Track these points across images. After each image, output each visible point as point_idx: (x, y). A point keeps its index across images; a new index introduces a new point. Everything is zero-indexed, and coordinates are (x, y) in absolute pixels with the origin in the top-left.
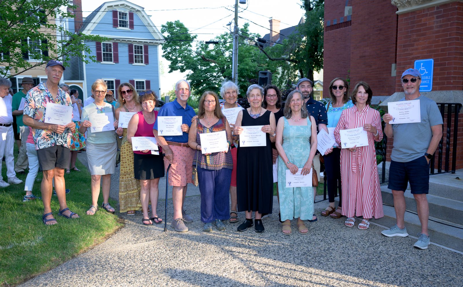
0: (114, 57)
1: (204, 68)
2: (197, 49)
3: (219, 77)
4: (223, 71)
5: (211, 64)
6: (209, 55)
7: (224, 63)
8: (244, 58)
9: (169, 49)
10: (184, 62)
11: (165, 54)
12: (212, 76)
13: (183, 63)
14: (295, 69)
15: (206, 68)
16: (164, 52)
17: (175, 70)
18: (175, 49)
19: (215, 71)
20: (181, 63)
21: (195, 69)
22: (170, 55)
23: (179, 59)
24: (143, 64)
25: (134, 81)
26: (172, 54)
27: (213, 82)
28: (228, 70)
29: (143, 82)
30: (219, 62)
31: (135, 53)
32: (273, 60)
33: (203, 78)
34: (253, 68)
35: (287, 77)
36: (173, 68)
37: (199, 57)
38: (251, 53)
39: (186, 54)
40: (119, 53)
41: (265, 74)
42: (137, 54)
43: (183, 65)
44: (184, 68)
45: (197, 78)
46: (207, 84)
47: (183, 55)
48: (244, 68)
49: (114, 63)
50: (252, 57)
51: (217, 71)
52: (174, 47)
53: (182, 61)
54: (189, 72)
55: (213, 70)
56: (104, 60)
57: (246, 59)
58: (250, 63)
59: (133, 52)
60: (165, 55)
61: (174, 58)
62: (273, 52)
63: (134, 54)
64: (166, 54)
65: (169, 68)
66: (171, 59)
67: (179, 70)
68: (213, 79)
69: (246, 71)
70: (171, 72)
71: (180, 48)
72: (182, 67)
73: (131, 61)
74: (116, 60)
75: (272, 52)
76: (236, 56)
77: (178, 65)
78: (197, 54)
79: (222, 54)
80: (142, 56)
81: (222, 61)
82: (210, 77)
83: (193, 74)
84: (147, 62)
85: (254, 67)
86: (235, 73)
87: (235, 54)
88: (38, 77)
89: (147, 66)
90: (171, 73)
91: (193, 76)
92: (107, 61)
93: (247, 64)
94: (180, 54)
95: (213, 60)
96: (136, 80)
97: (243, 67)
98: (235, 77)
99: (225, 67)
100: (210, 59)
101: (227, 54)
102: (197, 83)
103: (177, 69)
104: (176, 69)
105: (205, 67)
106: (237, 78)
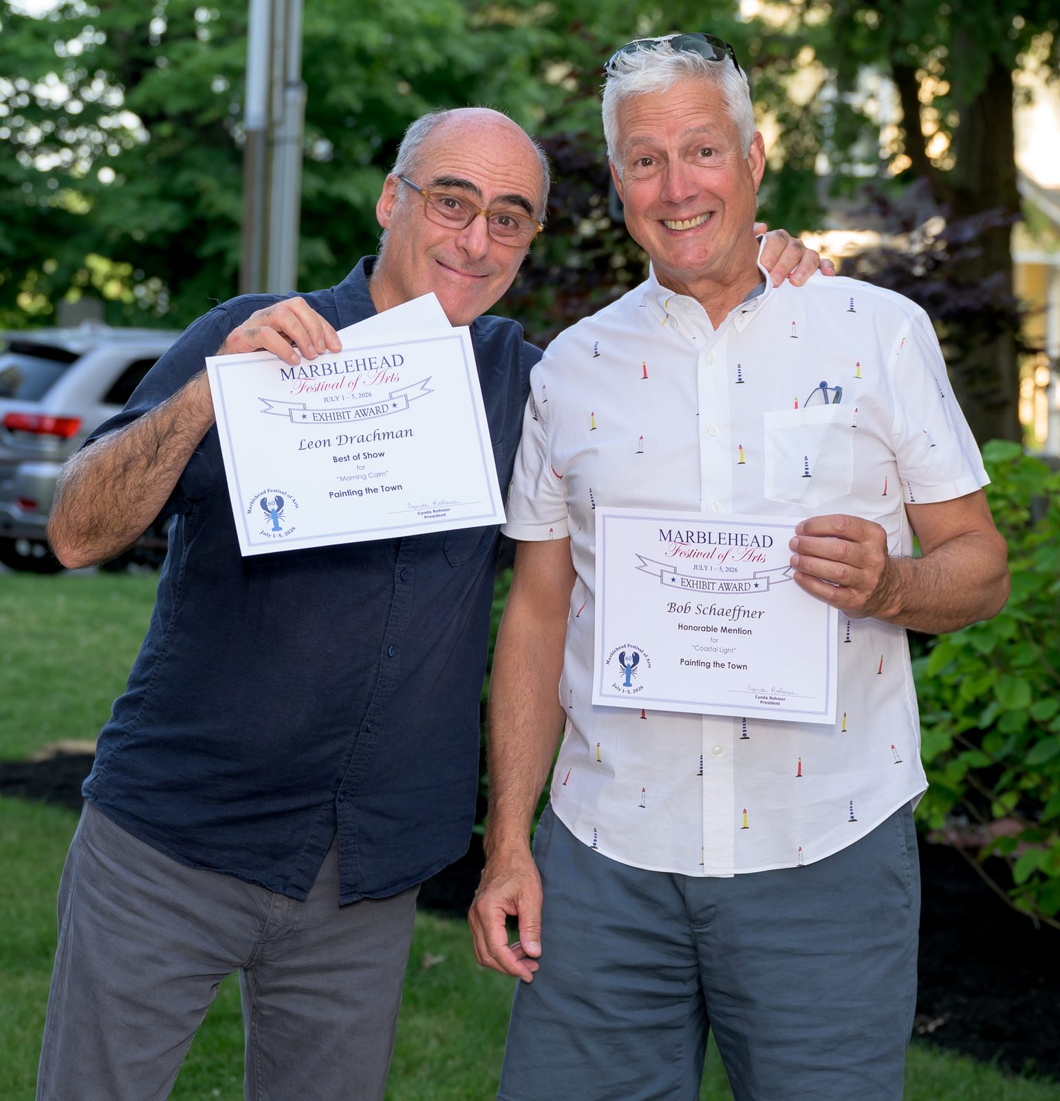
3: (93, 112)
19: (58, 65)
27: (45, 162)
28: (188, 54)
34: (422, 46)
48: (339, 43)
51: (80, 61)
55: (42, 49)
69: (356, 70)
85: (437, 36)
86: (271, 83)
98: (271, 122)
106: (292, 123)
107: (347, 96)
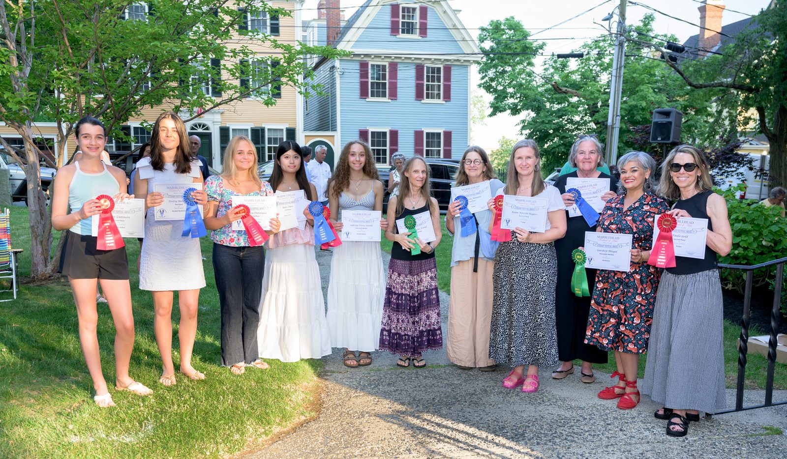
0: (389, 88)
1: (556, 107)
2: (545, 69)
3: (585, 123)
4: (593, 111)
5: (570, 99)
6: (567, 82)
7: (596, 95)
8: (638, 84)
9: (491, 73)
10: (519, 95)
11: (483, 81)
12: (571, 122)
13: (517, 98)
14: (747, 105)
15: (559, 106)
16: (483, 78)
17: (501, 111)
18: (504, 72)
19: (578, 113)
20: (513, 97)
21: (538, 109)
22: (494, 84)
23: (511, 90)
24: (441, 101)
25: (422, 132)
26: (498, 81)
27: (574, 134)
28: (604, 109)
29: (439, 134)
30: (587, 93)
31: (428, 81)
32: (696, 87)
33: (553, 126)
35: (727, 122)
36: (496, 109)
37: (550, 86)
38: (654, 75)
39: (524, 81)
40: (398, 81)
41: (667, 114)
42: (430, 83)
43: (516, 101)
44: (519, 107)
45: (542, 127)
46: (562, 138)
47: (517, 82)
48: (636, 106)
49: (390, 101)
50: (656, 82)
51: (582, 112)
52: (502, 69)
53: (515, 94)
54: (528, 115)
55: (574, 109)
56: (373, 95)
57: (642, 87)
58: (649, 95)
59: (423, 80)
60: (483, 84)
61: (500, 88)
62: (697, 71)
63: (425, 83)
64: (486, 82)
65: (491, 107)
66: (495, 91)
67: (509, 111)
68: (573, 127)
69: (641, 112)
70: (493, 114)
71: (514, 70)
72: (516, 105)
73: (419, 96)
74: (394, 95)
75: (695, 71)
76: (619, 82)
77: (508, 101)
78: (544, 81)
79: (594, 79)
80: (439, 86)
81: (592, 93)
82: (569, 123)
83: (534, 120)
84: (447, 97)
85: (660, 103)
86: (613, 116)
87: (616, 77)
88: (263, 126)
89: (448, 104)
90: (494, 117)
91: (533, 123)
92: (378, 96)
93: (644, 98)
94: (511, 82)
95: (575, 91)
96: (426, 130)
97: (634, 103)
98: (613, 124)
99: (599, 104)
100: (568, 89)
101: (604, 78)
102: (540, 136)
103: (505, 110)
104: (503, 110)
105: (559, 103)
106: (618, 124)
107: (638, 118)
